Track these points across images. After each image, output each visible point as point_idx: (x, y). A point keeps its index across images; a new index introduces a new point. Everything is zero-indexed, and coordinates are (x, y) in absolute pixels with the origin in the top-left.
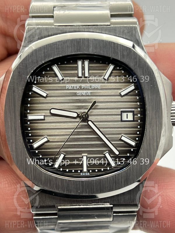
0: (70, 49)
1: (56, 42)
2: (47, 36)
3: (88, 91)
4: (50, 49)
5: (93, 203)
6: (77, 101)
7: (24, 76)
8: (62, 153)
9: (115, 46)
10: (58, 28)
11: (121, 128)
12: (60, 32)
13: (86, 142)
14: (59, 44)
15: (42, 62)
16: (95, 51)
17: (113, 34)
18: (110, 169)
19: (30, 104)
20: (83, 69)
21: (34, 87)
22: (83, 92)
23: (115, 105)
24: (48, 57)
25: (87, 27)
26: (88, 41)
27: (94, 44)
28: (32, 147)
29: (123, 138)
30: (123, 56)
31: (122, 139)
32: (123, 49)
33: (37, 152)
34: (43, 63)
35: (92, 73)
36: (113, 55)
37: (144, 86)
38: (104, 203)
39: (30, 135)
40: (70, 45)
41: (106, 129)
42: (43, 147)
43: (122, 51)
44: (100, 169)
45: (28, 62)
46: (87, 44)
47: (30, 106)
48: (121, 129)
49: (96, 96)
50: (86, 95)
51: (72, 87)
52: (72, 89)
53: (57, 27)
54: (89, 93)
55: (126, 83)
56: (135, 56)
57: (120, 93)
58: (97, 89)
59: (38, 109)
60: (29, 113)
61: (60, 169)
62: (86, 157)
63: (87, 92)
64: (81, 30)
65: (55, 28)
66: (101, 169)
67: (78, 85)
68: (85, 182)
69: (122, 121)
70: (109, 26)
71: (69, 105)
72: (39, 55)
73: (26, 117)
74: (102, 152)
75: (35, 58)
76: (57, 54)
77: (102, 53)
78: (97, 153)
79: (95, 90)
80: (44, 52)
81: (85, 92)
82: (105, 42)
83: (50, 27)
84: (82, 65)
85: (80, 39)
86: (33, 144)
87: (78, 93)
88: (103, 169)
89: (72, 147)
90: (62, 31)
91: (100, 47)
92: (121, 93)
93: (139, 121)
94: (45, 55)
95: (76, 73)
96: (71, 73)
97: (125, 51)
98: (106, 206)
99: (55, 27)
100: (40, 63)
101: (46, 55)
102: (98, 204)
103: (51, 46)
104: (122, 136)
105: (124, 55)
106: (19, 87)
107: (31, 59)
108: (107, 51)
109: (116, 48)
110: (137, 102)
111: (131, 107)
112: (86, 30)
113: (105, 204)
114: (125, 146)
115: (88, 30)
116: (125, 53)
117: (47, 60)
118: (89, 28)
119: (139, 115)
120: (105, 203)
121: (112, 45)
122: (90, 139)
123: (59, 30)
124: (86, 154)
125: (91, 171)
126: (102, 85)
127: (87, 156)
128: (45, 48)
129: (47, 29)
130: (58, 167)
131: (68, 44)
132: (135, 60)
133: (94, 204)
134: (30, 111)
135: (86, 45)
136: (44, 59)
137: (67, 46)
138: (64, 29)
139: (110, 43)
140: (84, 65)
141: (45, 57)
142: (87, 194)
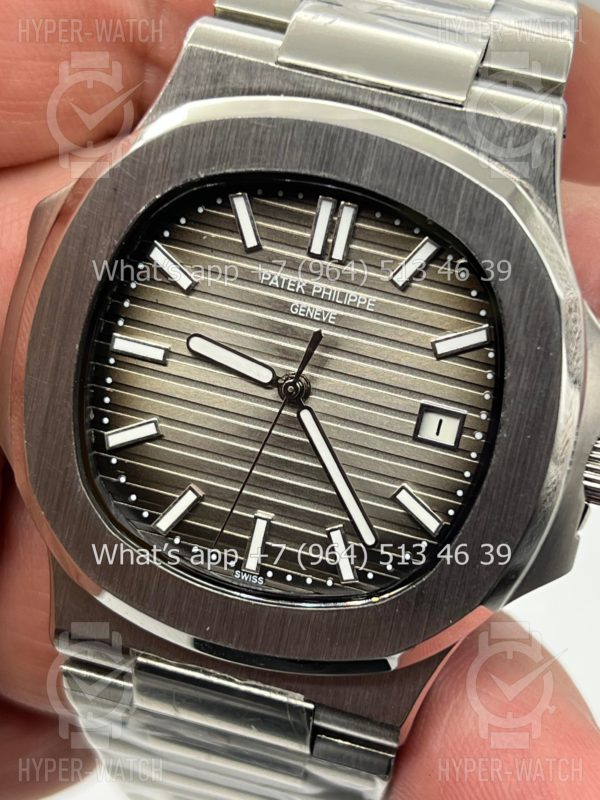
0: (300, 152)
1: (259, 120)
2: (244, 89)
3: (331, 307)
4: (233, 136)
5: (251, 679)
6: (284, 332)
7: (128, 204)
8: (191, 489)
9: (449, 183)
10: (286, 71)
11: (408, 460)
12: (290, 88)
13: (281, 473)
14: (267, 128)
15: (197, 174)
16: (380, 181)
17: (463, 139)
18: (333, 585)
19: (134, 300)
20: (332, 229)
21: (159, 248)
22: (311, 309)
23: (407, 378)
24: (221, 163)
25: (382, 94)
26: (363, 143)
27: (382, 157)
28: (101, 442)
29: (403, 497)
30: (471, 221)
31: (398, 497)
32: (476, 197)
33: (114, 461)
34: (201, 179)
35: (360, 251)
36: (438, 210)
37: (515, 343)
38: (287, 689)
39: (107, 400)
40: (303, 142)
41: (356, 451)
42: (138, 450)
43: (471, 206)
44: (302, 575)
45: (151, 161)
46: (358, 152)
47: (130, 307)
48: (408, 464)
49: (354, 333)
50: (318, 319)
51: (280, 280)
52: (280, 288)
53: (283, 68)
54: (331, 317)
55: (463, 314)
56: (512, 231)
57: (433, 344)
58: (362, 310)
59: (154, 323)
60: (121, 330)
61: (174, 538)
62: (265, 522)
63: (326, 313)
64: (361, 98)
65: (278, 69)
66: (305, 578)
67: (302, 281)
68: (234, 603)
69: (416, 438)
70: (458, 109)
71: (256, 337)
72: (194, 149)
73: (110, 339)
74: (322, 522)
75: (178, 156)
76: (252, 161)
77: (400, 195)
78: (307, 519)
79: (354, 310)
80: (213, 142)
81: (319, 308)
82: (421, 161)
83: (262, 64)
84: (331, 216)
85: (341, 129)
86: (109, 432)
87: (295, 307)
88: (313, 580)
89: (231, 480)
90: (299, 86)
91: (400, 173)
92: (437, 345)
93: (474, 455)
94: (211, 152)
95: (303, 238)
96: (291, 235)
97: (480, 207)
98: (293, 701)
99: (277, 66)
100: (191, 176)
101: (216, 154)
102: (268, 686)
103: (238, 128)
104: (403, 488)
105: (474, 220)
106: (103, 237)
107: (165, 154)
108: (418, 192)
109: (452, 189)
110: (482, 388)
111: (457, 400)
112: (376, 103)
113: (291, 693)
114: (404, 523)
115: (382, 105)
116: (479, 215)
117: (215, 171)
118: (389, 99)
119: (479, 436)
120: (290, 690)
121: (442, 178)
122: (296, 470)
123: (287, 80)
124: (270, 515)
125: (270, 574)
126: (382, 302)
127: (269, 521)
128: (219, 132)
129: (249, 68)
130: (168, 530)
131: (295, 135)
132: (508, 248)
133: (254, 683)
134: (125, 323)
135: (355, 153)
136: (206, 164)
137: (291, 141)
138: (304, 81)
139: (437, 167)
140: (339, 219)
141: (211, 160)
142: (231, 646)
